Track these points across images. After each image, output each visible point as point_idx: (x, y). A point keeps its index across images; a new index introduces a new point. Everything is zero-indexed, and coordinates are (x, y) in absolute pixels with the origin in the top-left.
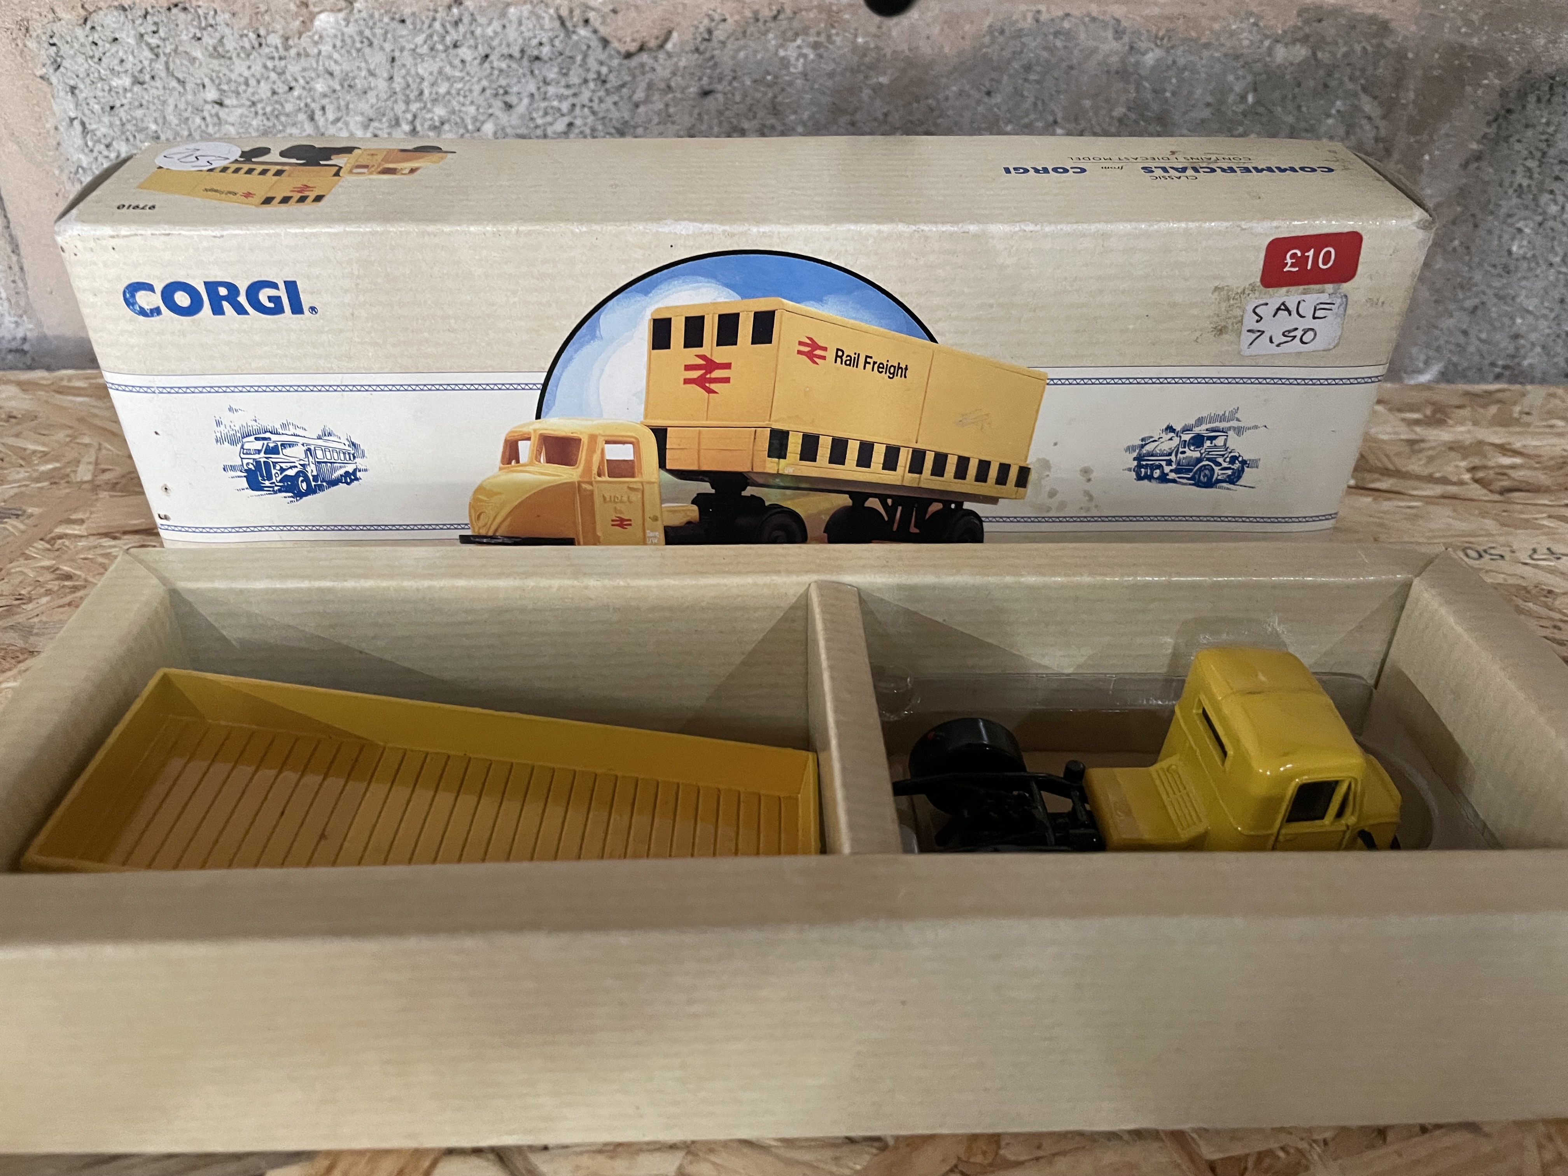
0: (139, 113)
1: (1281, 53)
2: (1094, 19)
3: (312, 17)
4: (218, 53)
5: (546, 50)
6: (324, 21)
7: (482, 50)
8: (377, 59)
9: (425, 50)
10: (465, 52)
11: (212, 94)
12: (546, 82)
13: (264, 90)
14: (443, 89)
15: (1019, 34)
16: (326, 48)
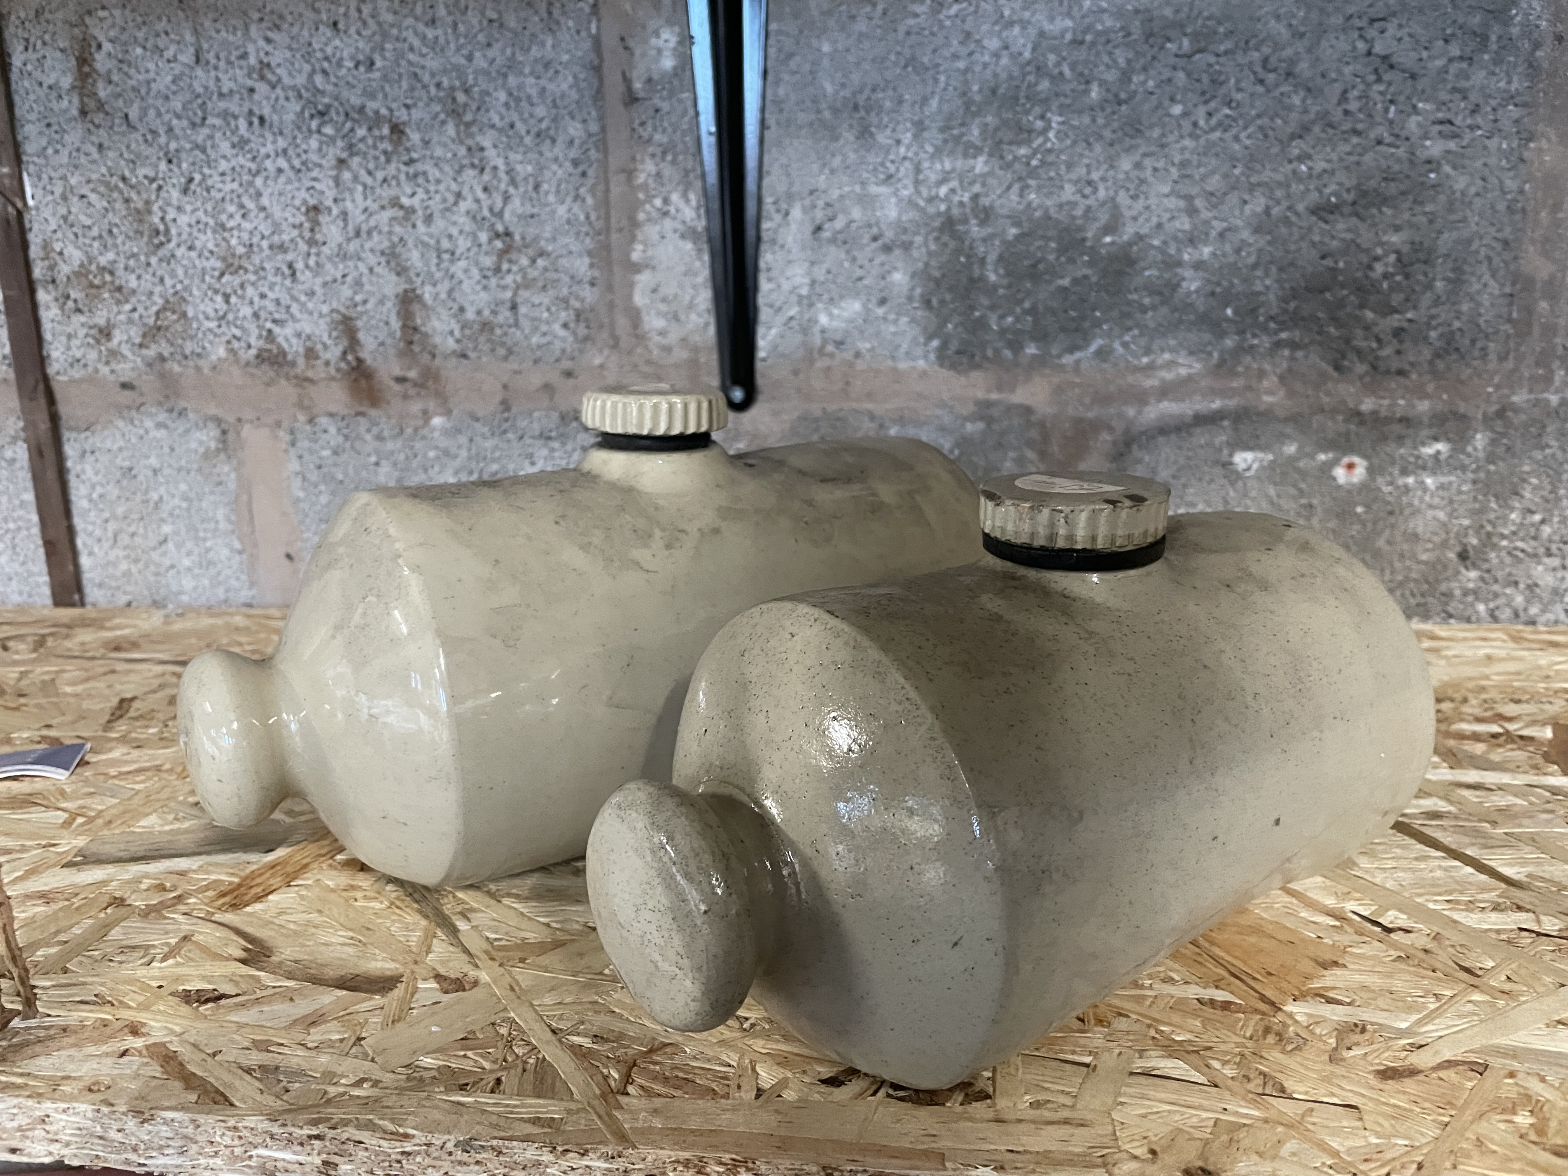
0: (333, 470)
1: (969, 427)
2: (856, 411)
3: (430, 418)
4: (380, 438)
5: (553, 434)
6: (437, 421)
7: (520, 433)
8: (463, 439)
9: (488, 434)
10: (510, 435)
11: (373, 459)
12: (553, 450)
13: (402, 457)
14: (497, 454)
15: (816, 420)
16: (436, 434)
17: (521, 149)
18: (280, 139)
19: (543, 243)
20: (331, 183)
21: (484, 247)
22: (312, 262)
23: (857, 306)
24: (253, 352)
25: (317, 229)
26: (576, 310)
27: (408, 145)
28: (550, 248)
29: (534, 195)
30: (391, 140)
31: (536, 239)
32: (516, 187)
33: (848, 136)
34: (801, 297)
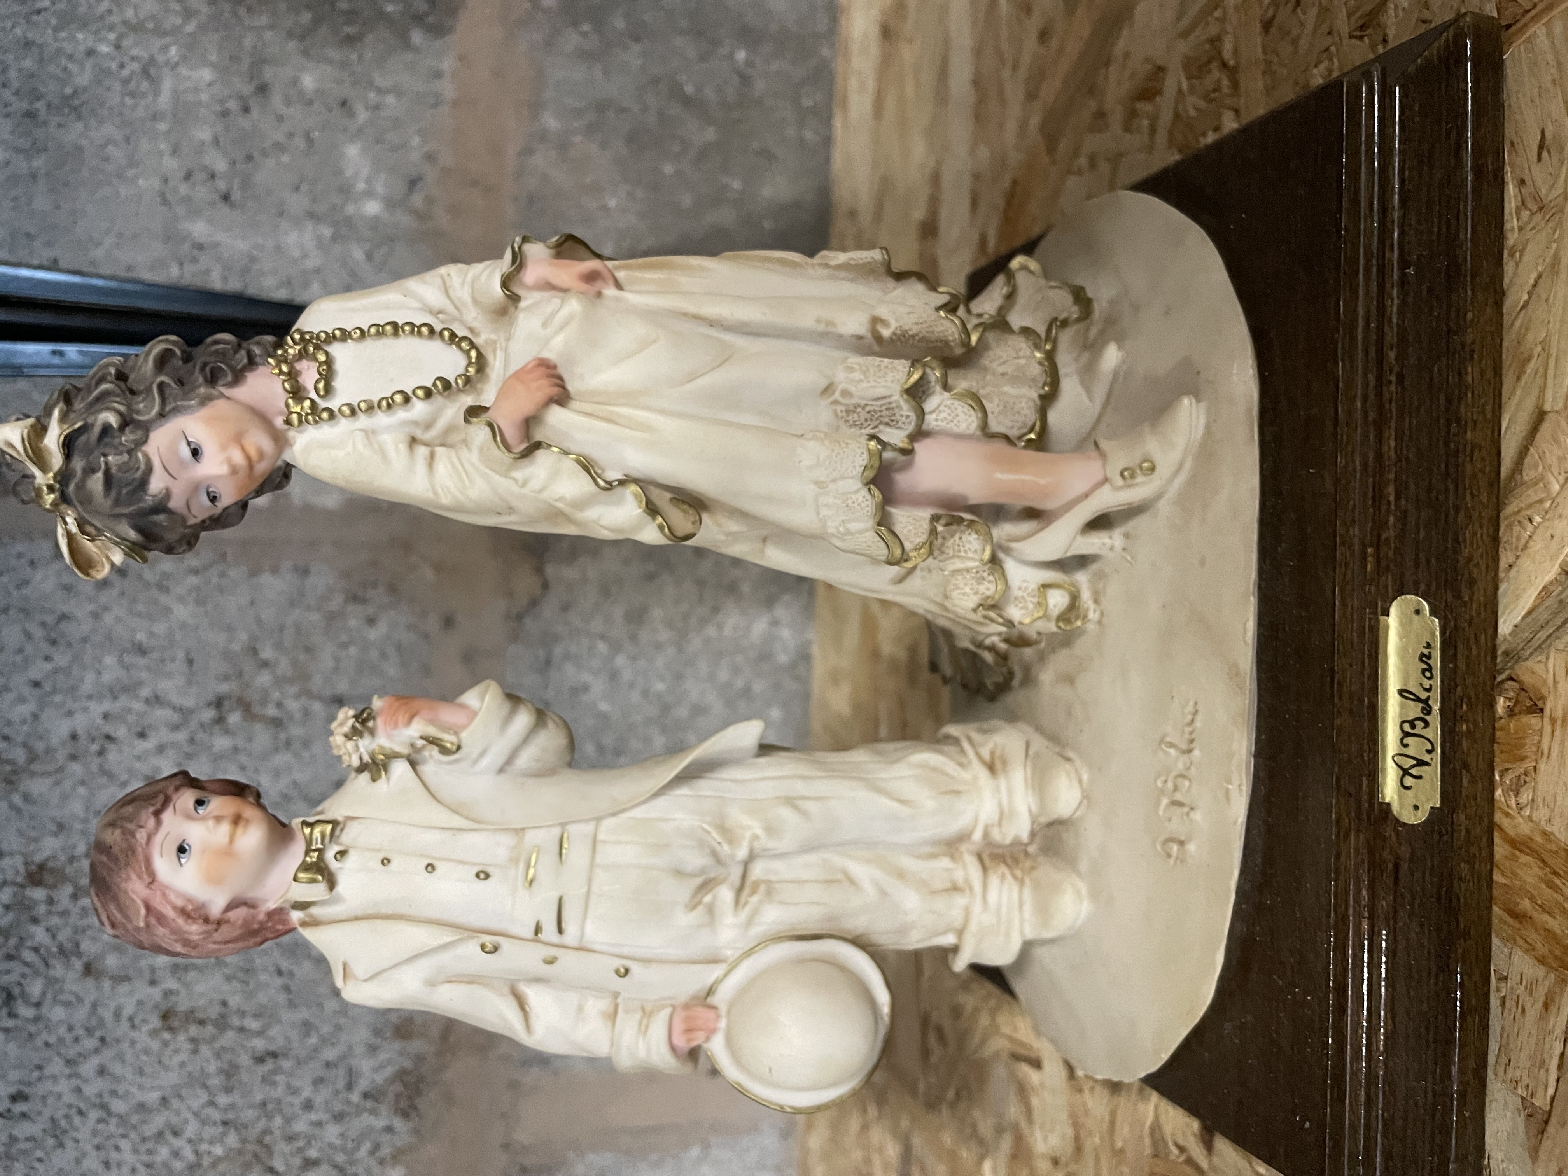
17: (76, 671)
18: (47, 1071)
19: (236, 647)
20: (123, 988)
21: (240, 742)
22: (253, 1025)
23: (353, 151)
24: (398, 1124)
25: (199, 1015)
26: (346, 601)
27: (62, 858)
28: (243, 636)
29: (155, 655)
30: (54, 886)
31: (227, 655)
32: (140, 684)
33: (74, 133)
34: (334, 238)
